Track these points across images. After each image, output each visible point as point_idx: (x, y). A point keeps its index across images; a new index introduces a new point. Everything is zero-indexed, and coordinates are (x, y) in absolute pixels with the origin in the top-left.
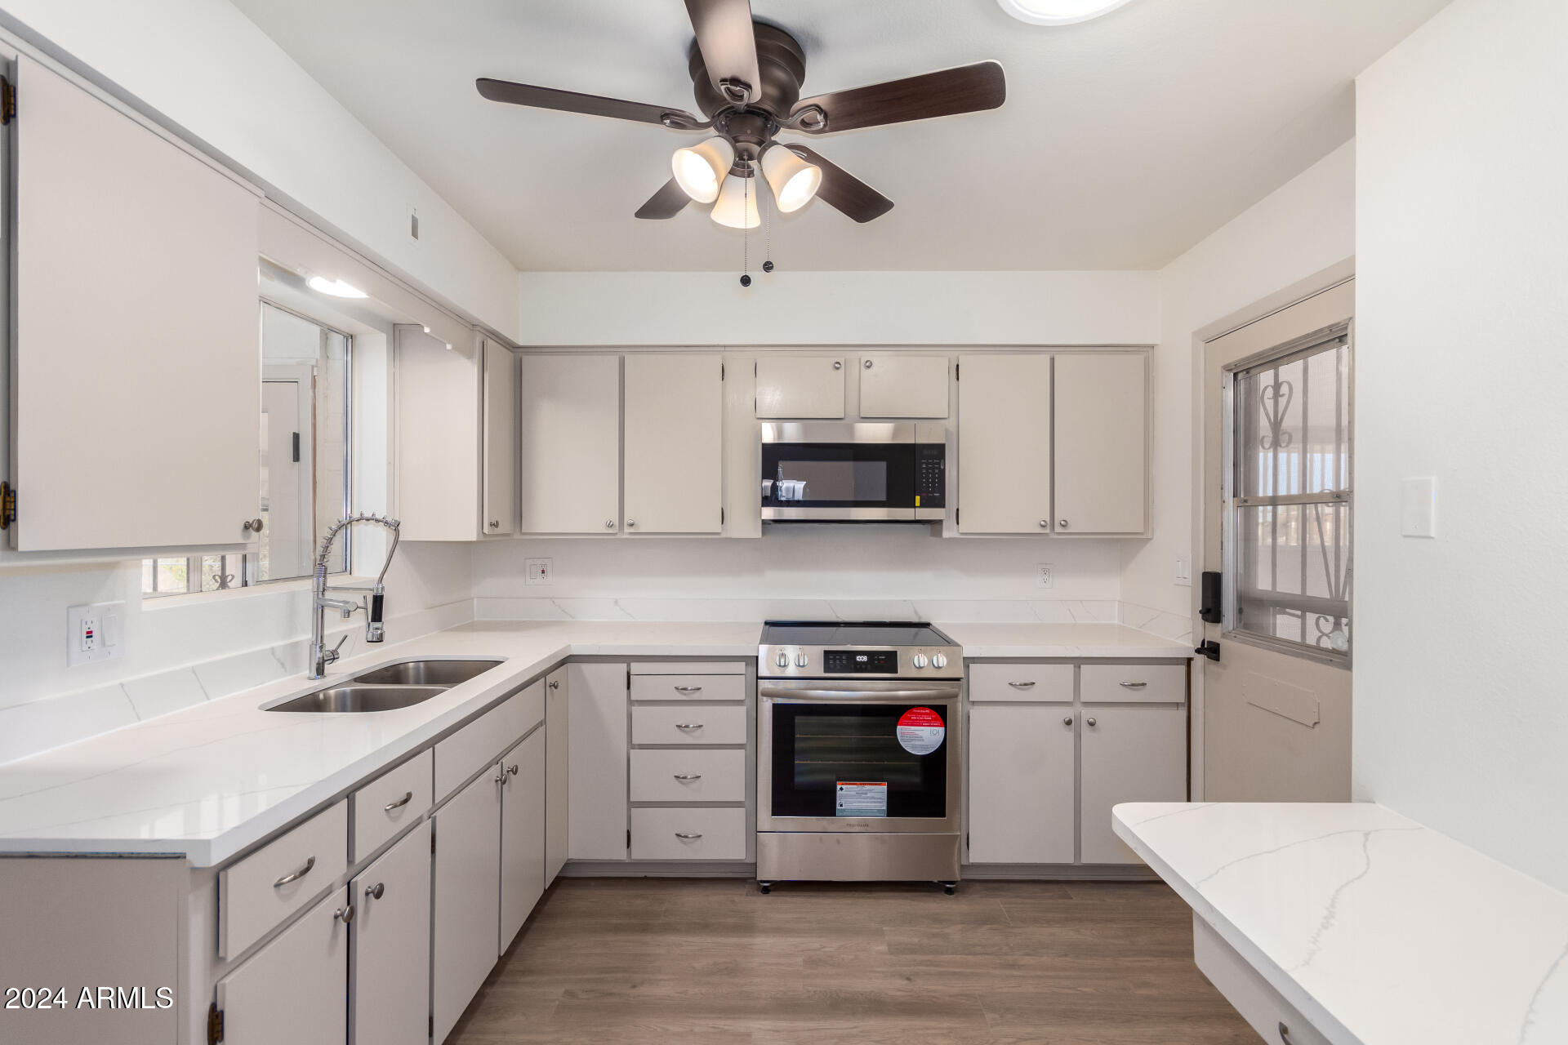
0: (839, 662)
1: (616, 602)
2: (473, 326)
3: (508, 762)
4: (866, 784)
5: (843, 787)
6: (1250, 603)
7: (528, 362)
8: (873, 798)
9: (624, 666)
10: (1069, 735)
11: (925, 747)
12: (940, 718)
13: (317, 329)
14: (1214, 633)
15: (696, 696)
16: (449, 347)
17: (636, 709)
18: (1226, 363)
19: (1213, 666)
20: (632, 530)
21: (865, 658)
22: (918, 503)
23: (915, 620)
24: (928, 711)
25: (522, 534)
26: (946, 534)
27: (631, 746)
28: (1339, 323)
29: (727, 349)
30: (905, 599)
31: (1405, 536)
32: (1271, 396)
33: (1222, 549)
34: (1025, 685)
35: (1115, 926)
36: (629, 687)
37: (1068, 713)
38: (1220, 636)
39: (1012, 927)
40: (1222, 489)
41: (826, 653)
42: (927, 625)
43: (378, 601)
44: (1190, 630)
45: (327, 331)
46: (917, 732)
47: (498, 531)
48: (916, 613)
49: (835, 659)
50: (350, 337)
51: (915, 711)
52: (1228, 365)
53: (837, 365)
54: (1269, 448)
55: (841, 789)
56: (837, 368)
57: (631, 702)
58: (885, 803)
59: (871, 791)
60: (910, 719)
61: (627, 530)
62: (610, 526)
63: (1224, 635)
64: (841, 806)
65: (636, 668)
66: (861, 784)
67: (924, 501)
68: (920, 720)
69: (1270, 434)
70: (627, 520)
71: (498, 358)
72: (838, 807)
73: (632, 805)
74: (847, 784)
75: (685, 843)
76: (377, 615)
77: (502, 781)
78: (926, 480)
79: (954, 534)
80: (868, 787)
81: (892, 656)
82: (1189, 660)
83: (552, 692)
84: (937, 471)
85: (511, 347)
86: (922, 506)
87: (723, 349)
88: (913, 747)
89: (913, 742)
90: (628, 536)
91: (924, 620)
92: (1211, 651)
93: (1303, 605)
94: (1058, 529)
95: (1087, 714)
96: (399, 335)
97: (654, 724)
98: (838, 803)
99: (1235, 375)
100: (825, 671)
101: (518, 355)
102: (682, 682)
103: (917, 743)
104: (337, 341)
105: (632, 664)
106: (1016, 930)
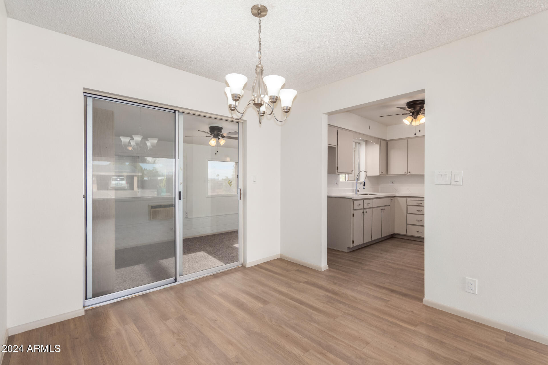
1: (408, 189)
2: (379, 139)
3: (383, 208)
7: (389, 143)
9: (406, 198)
13: (355, 143)
16: (374, 143)
17: (408, 207)
25: (388, 175)
27: (407, 213)
36: (407, 202)
43: (364, 183)
45: (356, 143)
47: (383, 174)
50: (359, 143)
57: (407, 205)
61: (409, 173)
62: (405, 173)
65: (408, 199)
70: (409, 171)
71: (384, 143)
73: (407, 224)
75: (418, 233)
76: (364, 185)
77: (382, 210)
83: (392, 201)
85: (386, 140)
90: (408, 175)
96: (366, 142)
97: (412, 210)
101: (387, 141)
102: (418, 202)
104: (358, 144)
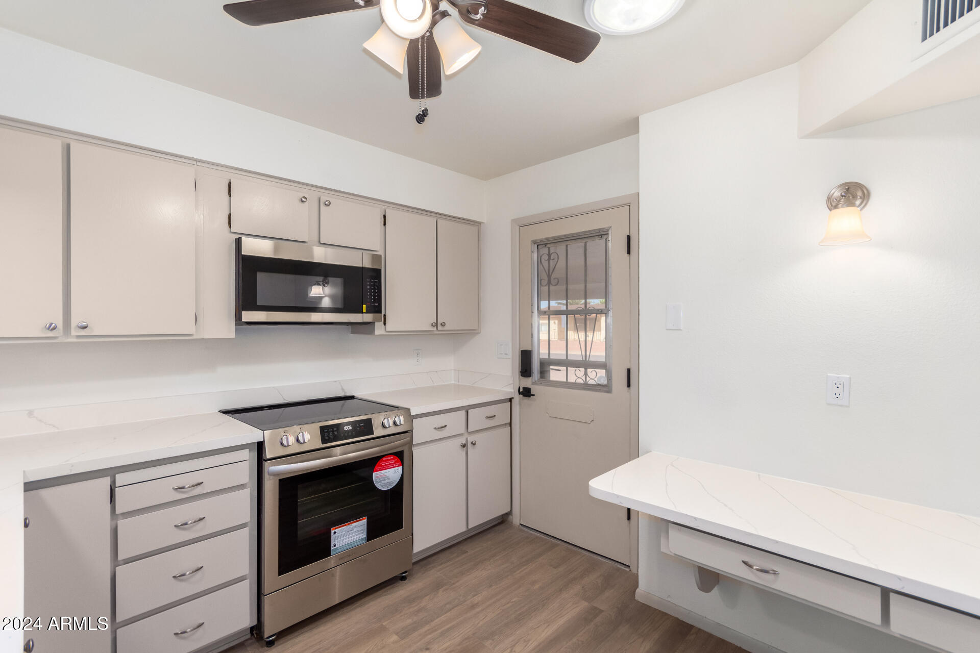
0: (330, 434)
4: (352, 523)
5: (336, 530)
6: (545, 366)
8: (358, 531)
10: (463, 453)
11: (390, 483)
12: (399, 461)
14: (527, 383)
15: (198, 491)
18: (534, 239)
19: (526, 400)
20: (83, 333)
21: (350, 428)
22: (364, 310)
23: (342, 394)
24: (392, 457)
26: (377, 332)
27: (117, 563)
28: (604, 228)
29: (198, 163)
30: (335, 380)
31: (667, 330)
32: (547, 259)
33: (532, 337)
34: (442, 427)
35: (497, 558)
37: (462, 440)
38: (531, 383)
39: (454, 584)
40: (532, 305)
41: (322, 428)
42: (352, 397)
44: (511, 382)
46: (385, 474)
48: (343, 389)
49: (328, 432)
51: (385, 459)
52: (536, 240)
53: (303, 199)
54: (545, 286)
55: (335, 533)
56: (302, 201)
57: (116, 517)
58: (365, 533)
59: (355, 527)
60: (382, 466)
61: (77, 332)
62: (54, 329)
63: (534, 383)
64: (335, 546)
66: (349, 524)
67: (368, 309)
68: (387, 465)
69: (546, 278)
70: (75, 321)
72: (333, 548)
73: (117, 626)
74: (338, 528)
75: (185, 638)
78: (371, 294)
79: (383, 332)
80: (353, 525)
81: (368, 423)
82: (511, 400)
84: (376, 288)
86: (367, 312)
87: (195, 163)
88: (384, 485)
89: (383, 482)
90: (75, 340)
91: (348, 394)
92: (526, 393)
93: (567, 363)
94: (440, 328)
95: (471, 438)
98: (332, 544)
99: (538, 246)
100: (323, 443)
102: (177, 482)
103: (385, 482)
105: (117, 476)
106: (457, 584)
